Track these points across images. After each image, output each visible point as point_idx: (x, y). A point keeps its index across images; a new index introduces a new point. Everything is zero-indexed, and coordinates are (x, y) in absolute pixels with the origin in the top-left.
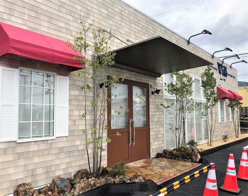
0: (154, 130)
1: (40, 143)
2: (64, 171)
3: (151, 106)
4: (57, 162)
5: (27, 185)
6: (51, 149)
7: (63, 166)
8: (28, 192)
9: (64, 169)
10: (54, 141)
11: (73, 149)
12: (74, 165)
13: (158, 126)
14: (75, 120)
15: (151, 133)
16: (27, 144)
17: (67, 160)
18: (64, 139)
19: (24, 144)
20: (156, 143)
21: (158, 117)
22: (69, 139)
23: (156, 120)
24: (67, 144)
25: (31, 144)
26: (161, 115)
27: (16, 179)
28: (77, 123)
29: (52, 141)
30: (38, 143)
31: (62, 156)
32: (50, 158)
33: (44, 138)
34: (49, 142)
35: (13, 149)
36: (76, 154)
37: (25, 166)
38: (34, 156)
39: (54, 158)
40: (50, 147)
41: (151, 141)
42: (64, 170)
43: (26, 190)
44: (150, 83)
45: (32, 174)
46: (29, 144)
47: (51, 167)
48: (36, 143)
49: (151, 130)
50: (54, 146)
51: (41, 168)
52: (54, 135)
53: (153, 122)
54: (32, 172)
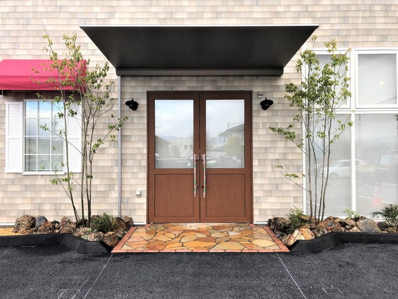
1: (48, 177)
4: (67, 201)
16: (33, 177)
18: (77, 176)
19: (30, 177)
30: (45, 177)
35: (20, 181)
37: (32, 198)
38: (40, 190)
41: (257, 195)
44: (256, 90)
46: (36, 177)
48: (43, 177)
49: (257, 176)
51: (49, 204)
53: (263, 160)
54: (39, 206)
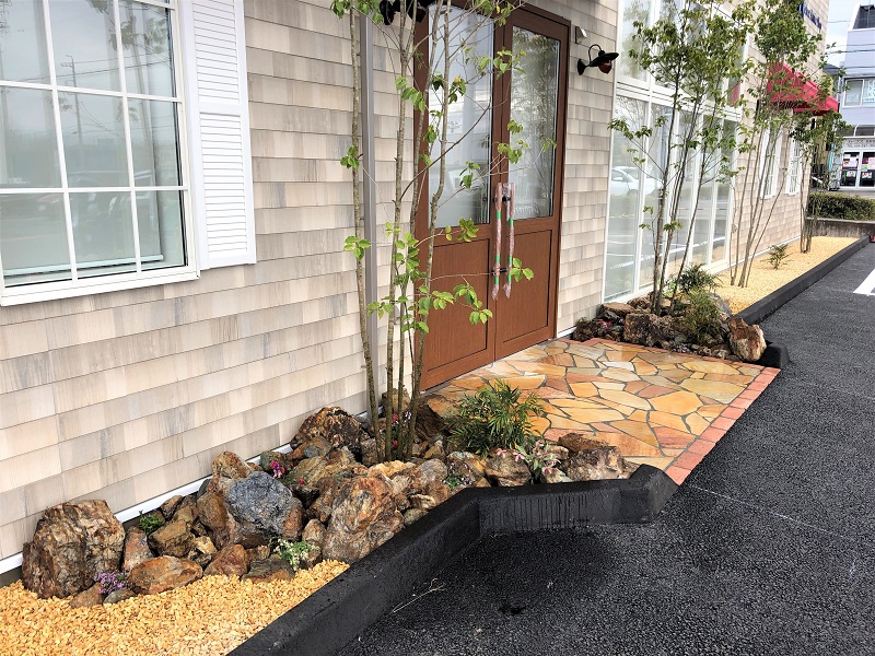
0: (576, 230)
1: (124, 301)
2: (245, 423)
3: (572, 128)
4: (212, 388)
5: (87, 514)
6: (183, 330)
7: (242, 403)
8: (96, 551)
9: (245, 413)
10: (193, 290)
11: (279, 324)
12: (285, 393)
13: (587, 215)
14: (280, 186)
15: (565, 244)
16: (56, 311)
17: (258, 373)
18: (240, 279)
19: (42, 313)
20: (576, 281)
21: (589, 174)
22: (259, 276)
23: (583, 187)
24: (250, 304)
25: (78, 309)
26: (600, 166)
27: (26, 487)
28: (291, 201)
29: (185, 292)
30: (115, 302)
31: (233, 356)
32: (180, 371)
33: (141, 279)
34: (169, 294)
36: (292, 343)
37: (62, 418)
38: (99, 368)
39: (199, 367)
40: (177, 317)
41: (562, 274)
42: (245, 419)
43: (84, 541)
44: (575, 22)
45: (103, 450)
46: (67, 309)
47: (188, 411)
49: (564, 231)
50: (192, 313)
51: (144, 422)
52: (190, 261)
53: (571, 195)
54: (102, 444)
